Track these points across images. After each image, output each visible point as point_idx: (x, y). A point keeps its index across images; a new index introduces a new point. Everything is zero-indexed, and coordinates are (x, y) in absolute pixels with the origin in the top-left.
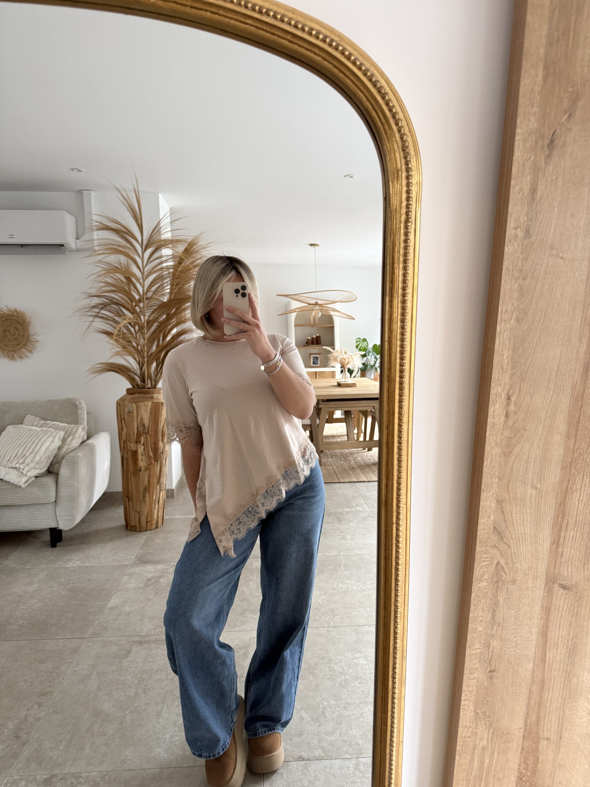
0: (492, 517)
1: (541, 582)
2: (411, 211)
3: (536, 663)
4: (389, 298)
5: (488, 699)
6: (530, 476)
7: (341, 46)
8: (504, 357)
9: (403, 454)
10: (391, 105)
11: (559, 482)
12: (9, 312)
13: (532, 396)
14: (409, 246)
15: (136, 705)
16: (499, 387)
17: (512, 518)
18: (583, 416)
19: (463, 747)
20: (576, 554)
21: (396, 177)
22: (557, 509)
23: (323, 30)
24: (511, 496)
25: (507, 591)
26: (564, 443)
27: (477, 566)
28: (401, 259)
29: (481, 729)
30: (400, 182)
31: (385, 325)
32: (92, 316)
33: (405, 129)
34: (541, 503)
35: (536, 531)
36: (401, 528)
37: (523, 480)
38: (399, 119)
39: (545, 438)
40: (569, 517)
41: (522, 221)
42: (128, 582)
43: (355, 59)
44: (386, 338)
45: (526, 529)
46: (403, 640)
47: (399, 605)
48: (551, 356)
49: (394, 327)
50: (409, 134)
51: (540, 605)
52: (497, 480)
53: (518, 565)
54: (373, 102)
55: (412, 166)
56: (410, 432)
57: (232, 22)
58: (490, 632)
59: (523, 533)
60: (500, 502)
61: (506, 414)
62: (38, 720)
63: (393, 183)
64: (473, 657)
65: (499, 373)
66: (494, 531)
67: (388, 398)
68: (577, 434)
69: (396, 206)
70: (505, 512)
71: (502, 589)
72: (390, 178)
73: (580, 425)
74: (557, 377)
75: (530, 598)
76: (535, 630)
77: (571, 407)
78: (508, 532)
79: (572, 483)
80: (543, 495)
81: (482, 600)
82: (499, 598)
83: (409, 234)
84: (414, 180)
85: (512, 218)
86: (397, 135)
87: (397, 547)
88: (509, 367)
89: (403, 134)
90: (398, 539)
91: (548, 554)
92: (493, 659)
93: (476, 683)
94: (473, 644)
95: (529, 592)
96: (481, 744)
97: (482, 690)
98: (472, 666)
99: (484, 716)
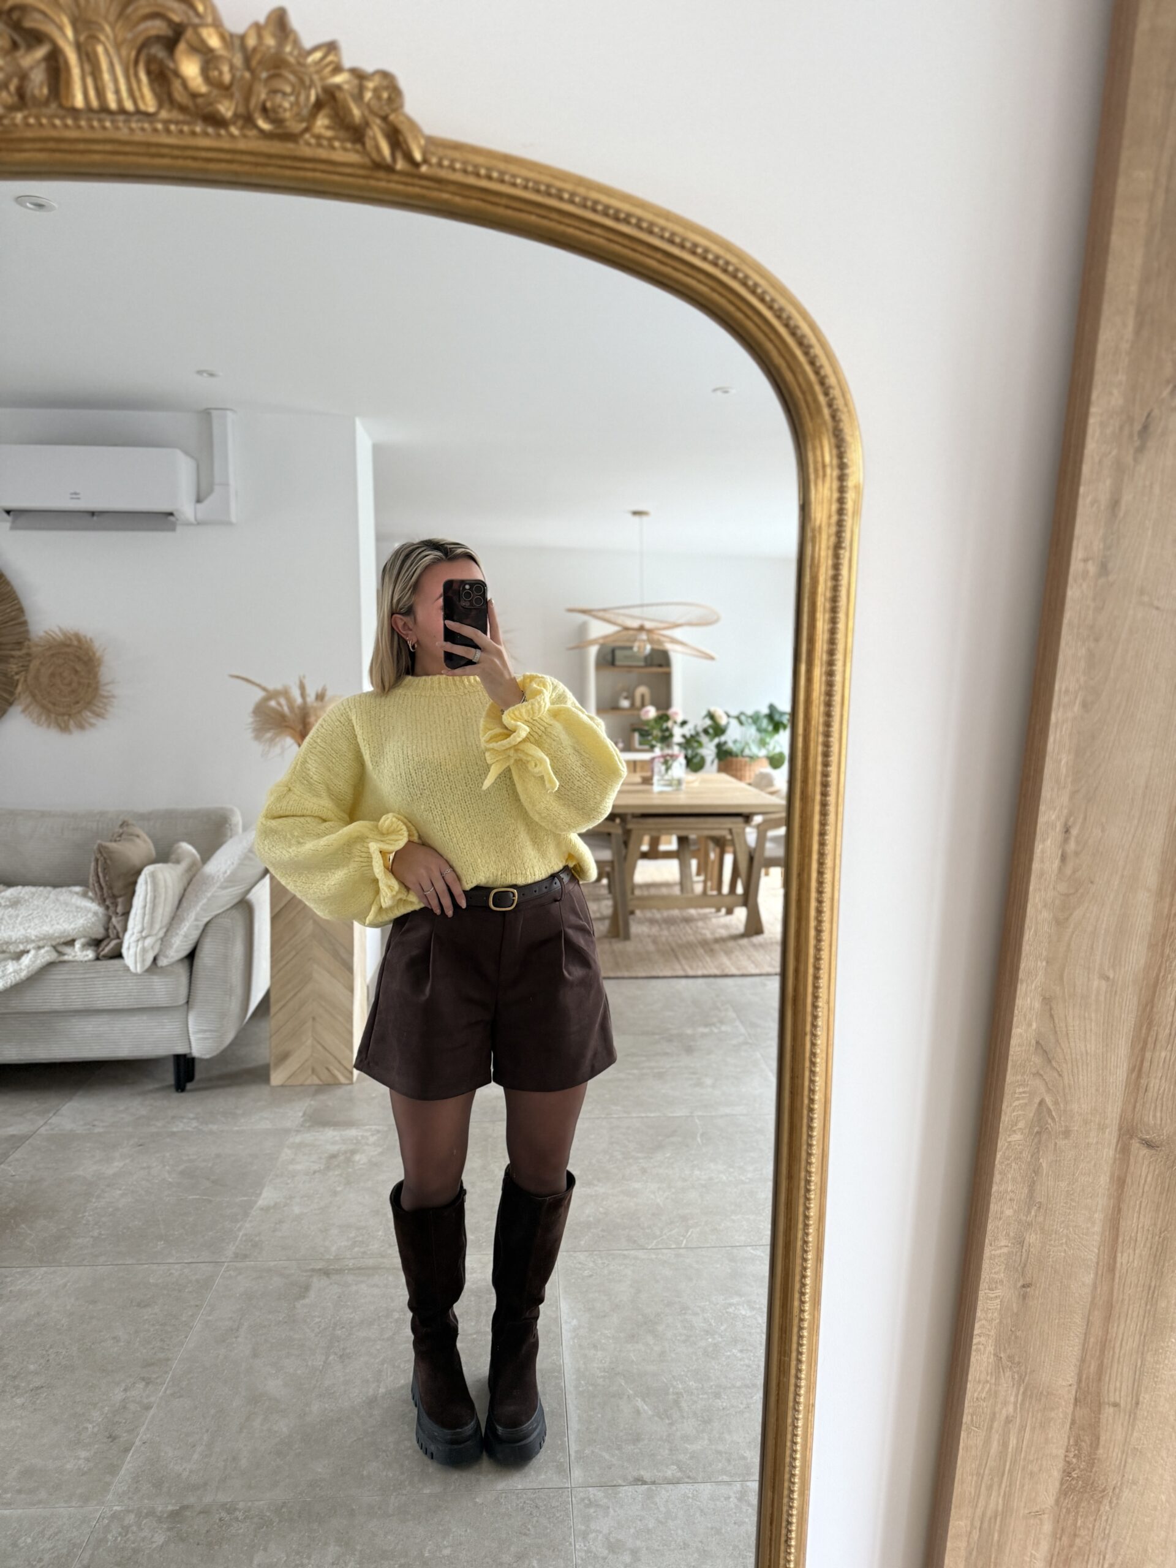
0: (1034, 1026)
1: (1111, 1135)
3: (1100, 1273)
5: (1019, 1333)
6: (1098, 958)
11: (1144, 970)
13: (1104, 827)
16: (1051, 812)
17: (1066, 1026)
19: (974, 1417)
20: (1169, 1088)
22: (1139, 1013)
24: (1066, 990)
25: (1055, 1150)
26: (1154, 905)
27: (1007, 1107)
29: (1005, 1385)
34: (1114, 1004)
35: (1105, 1050)
37: (1087, 965)
39: (1124, 896)
40: (1159, 1026)
42: (293, 1159)
45: (1088, 1046)
52: (1044, 964)
53: (1075, 1106)
58: (1025, 1218)
60: (1048, 1001)
61: (1062, 856)
64: (996, 1261)
65: (1052, 789)
66: (1036, 1049)
70: (1055, 1016)
71: (1046, 1146)
76: (1098, 1216)
77: (1166, 846)
78: (1059, 1049)
79: (1165, 972)
80: (1118, 990)
81: (1013, 1164)
82: (1041, 1160)
85: (1080, 545)
88: (1069, 780)
91: (1124, 1087)
92: (1028, 1265)
93: (999, 1306)
94: (996, 1239)
95: (1090, 1151)
96: (1004, 1412)
97: (1009, 1319)
98: (993, 1275)
99: (1010, 1364)
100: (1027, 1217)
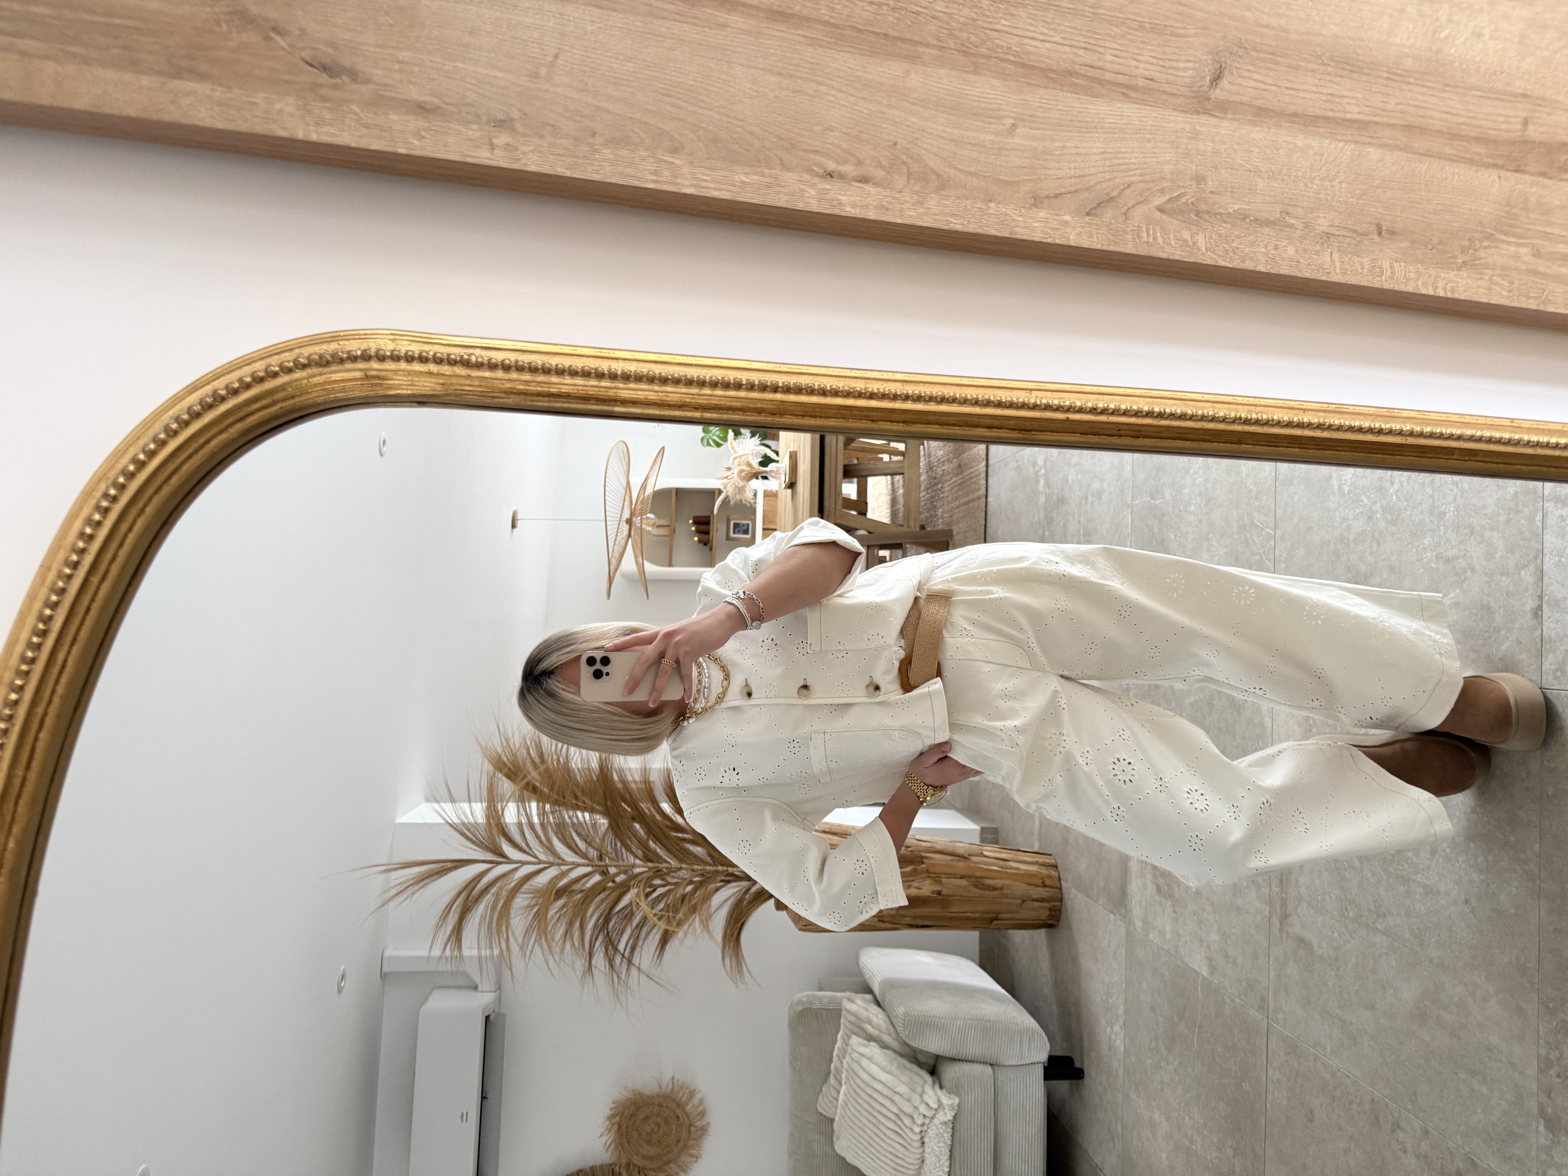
0: (1067, 218)
1: (1204, 123)
2: (449, 355)
3: (1367, 140)
4: (618, 406)
5: (1436, 240)
6: (989, 137)
7: (117, 478)
8: (747, 180)
9: (928, 393)
10: (236, 385)
11: (1005, 80)
12: (613, 1131)
13: (827, 129)
14: (517, 361)
15: (1408, 936)
16: (806, 194)
17: (1070, 178)
18: (873, 26)
19: (1531, 295)
20: (1151, 51)
21: (379, 382)
22: (1058, 87)
23: (85, 512)
24: (1025, 178)
25: (1219, 193)
26: (926, 66)
27: (1165, 252)
28: (541, 378)
29: (1496, 257)
30: (389, 374)
31: (670, 416)
32: (628, 969)
33: (286, 359)
34: (1045, 117)
35: (1100, 130)
36: (1078, 404)
37: (996, 152)
38: (266, 371)
39: (914, 104)
40: (1074, 62)
42: (1160, 932)
43: (144, 452)
44: (697, 415)
45: (1095, 151)
46: (1305, 410)
47: (1233, 415)
48: (749, 86)
49: (676, 399)
50: (297, 351)
51: (1250, 128)
52: (992, 205)
53: (1167, 168)
54: (230, 420)
55: (359, 349)
56: (886, 376)
57: (60, 689)
58: (1298, 232)
59: (1102, 156)
60: (1037, 201)
61: (860, 181)
62: (1426, 1132)
63: (390, 388)
64: (1348, 267)
65: (778, 193)
66: (1095, 215)
67: (815, 417)
68: (909, 40)
69: (437, 384)
70: (1057, 192)
71: (1214, 204)
72: (381, 392)
73: (891, 32)
74: (792, 77)
75: (1236, 147)
76: (1301, 140)
77: (853, 50)
78: (1098, 188)
79: (1007, 54)
80: (1028, 112)
81: (1234, 245)
82: (1230, 211)
83: (494, 361)
84: (388, 347)
85: (472, 153)
86: (298, 375)
87: (1115, 412)
88: (767, 171)
89: (294, 363)
90: (1099, 411)
91: (1148, 107)
92: (1355, 228)
93: (1402, 264)
94: (1322, 267)
95: (1223, 150)
96: (1527, 259)
97: (1418, 252)
98: (1365, 271)
99: (1471, 251)
100: (1298, 229)
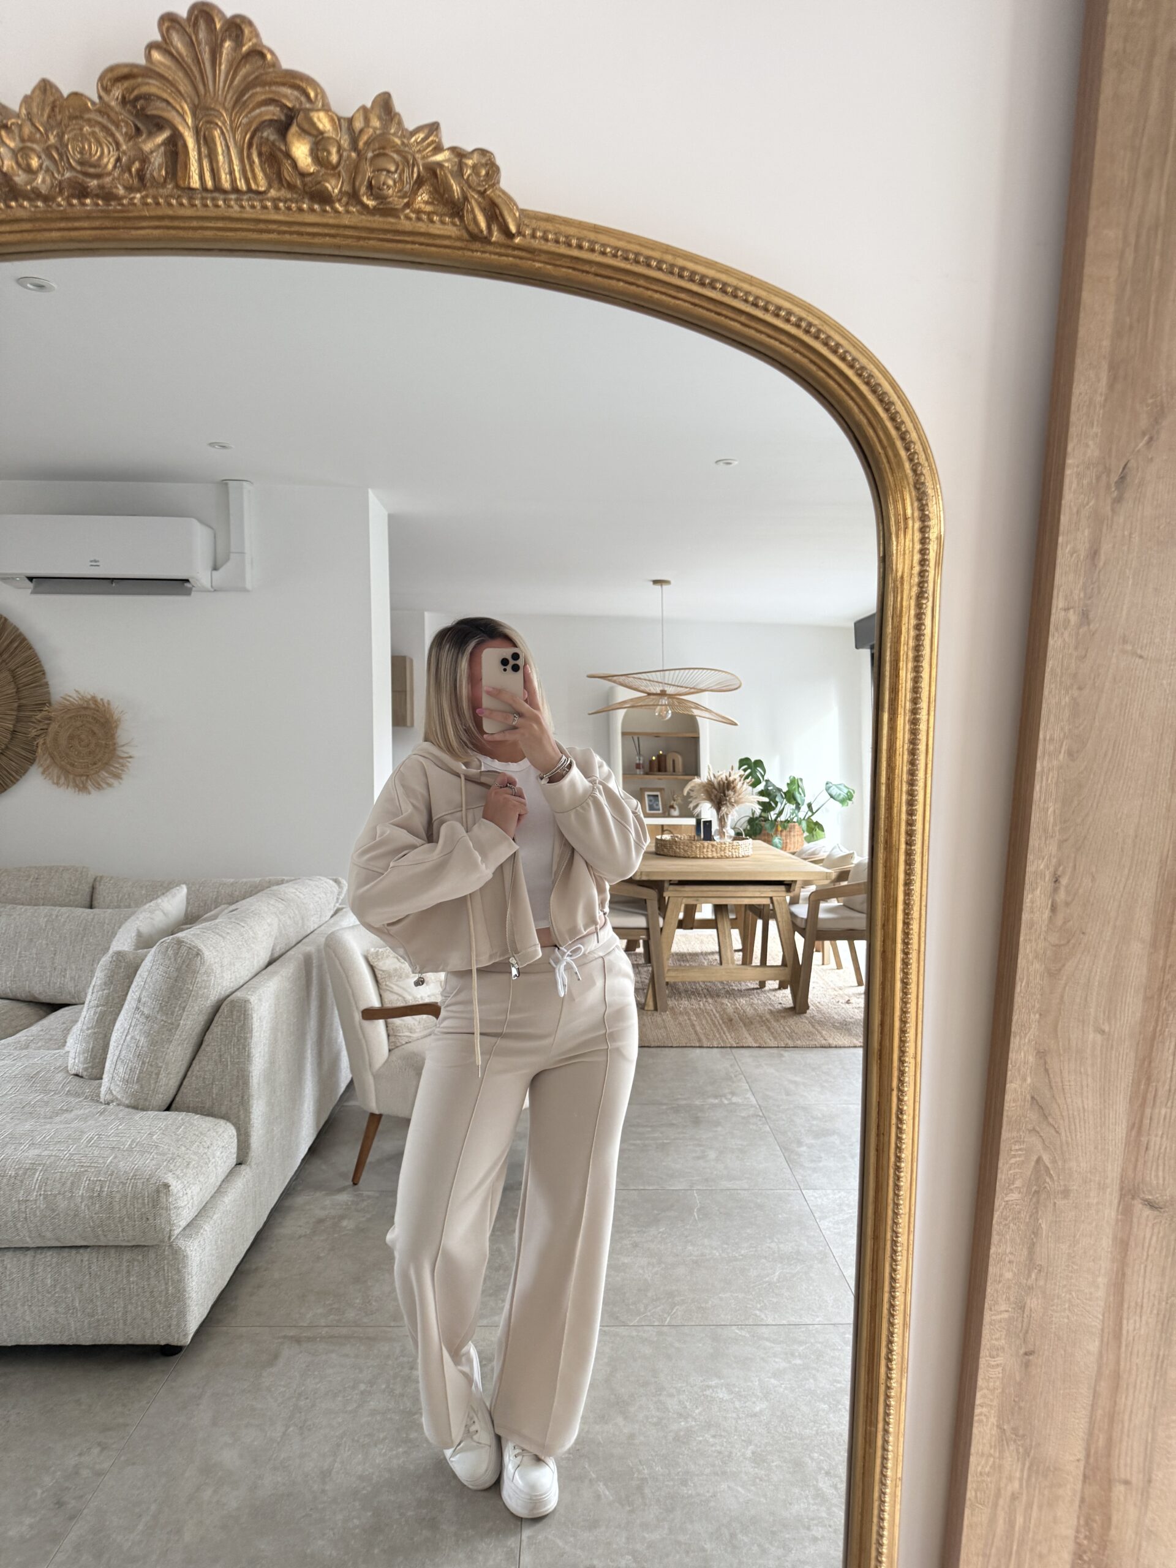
0: (1029, 1080)
1: (1112, 1196)
2: (928, 581)
3: (1105, 1340)
5: (1022, 1404)
6: (1092, 1010)
10: (898, 420)
11: (1140, 1023)
12: (81, 702)
13: (1093, 876)
16: (1040, 862)
17: (1062, 1082)
19: (979, 1493)
20: (1171, 1147)
21: (902, 529)
22: (1137, 1068)
24: (1061, 1044)
25: (1055, 1210)
26: (1148, 957)
27: (1003, 1164)
29: (1010, 1460)
30: (909, 536)
33: (920, 455)
34: (1111, 1059)
35: (1102, 1106)
37: (1081, 1018)
38: (910, 442)
39: (1117, 947)
40: (1158, 1082)
41: (1076, 598)
43: (845, 352)
45: (1086, 1102)
48: (1126, 811)
50: (926, 463)
51: (1110, 1236)
52: (1037, 1016)
53: (1073, 1164)
55: (930, 512)
58: (1025, 1281)
59: (1082, 1110)
60: (1042, 1054)
61: (1052, 906)
63: (897, 536)
64: (996, 1326)
65: (1040, 838)
66: (1032, 1104)
69: (902, 573)
70: (1050, 1071)
71: (1045, 1206)
72: (892, 529)
74: (1134, 847)
75: (1094, 1224)
76: (1102, 1281)
77: (1158, 896)
78: (1055, 1105)
79: (1162, 1025)
80: (1115, 1043)
81: (1012, 1225)
82: (1040, 1221)
83: (924, 617)
84: (932, 535)
85: (1061, 594)
86: (908, 467)
89: (917, 463)
91: (1123, 1146)
92: (1030, 1331)
93: (1001, 1375)
94: (996, 1303)
95: (1091, 1212)
96: (1009, 1488)
97: (1012, 1388)
98: (994, 1342)
99: (1014, 1436)
100: (1027, 1281)
